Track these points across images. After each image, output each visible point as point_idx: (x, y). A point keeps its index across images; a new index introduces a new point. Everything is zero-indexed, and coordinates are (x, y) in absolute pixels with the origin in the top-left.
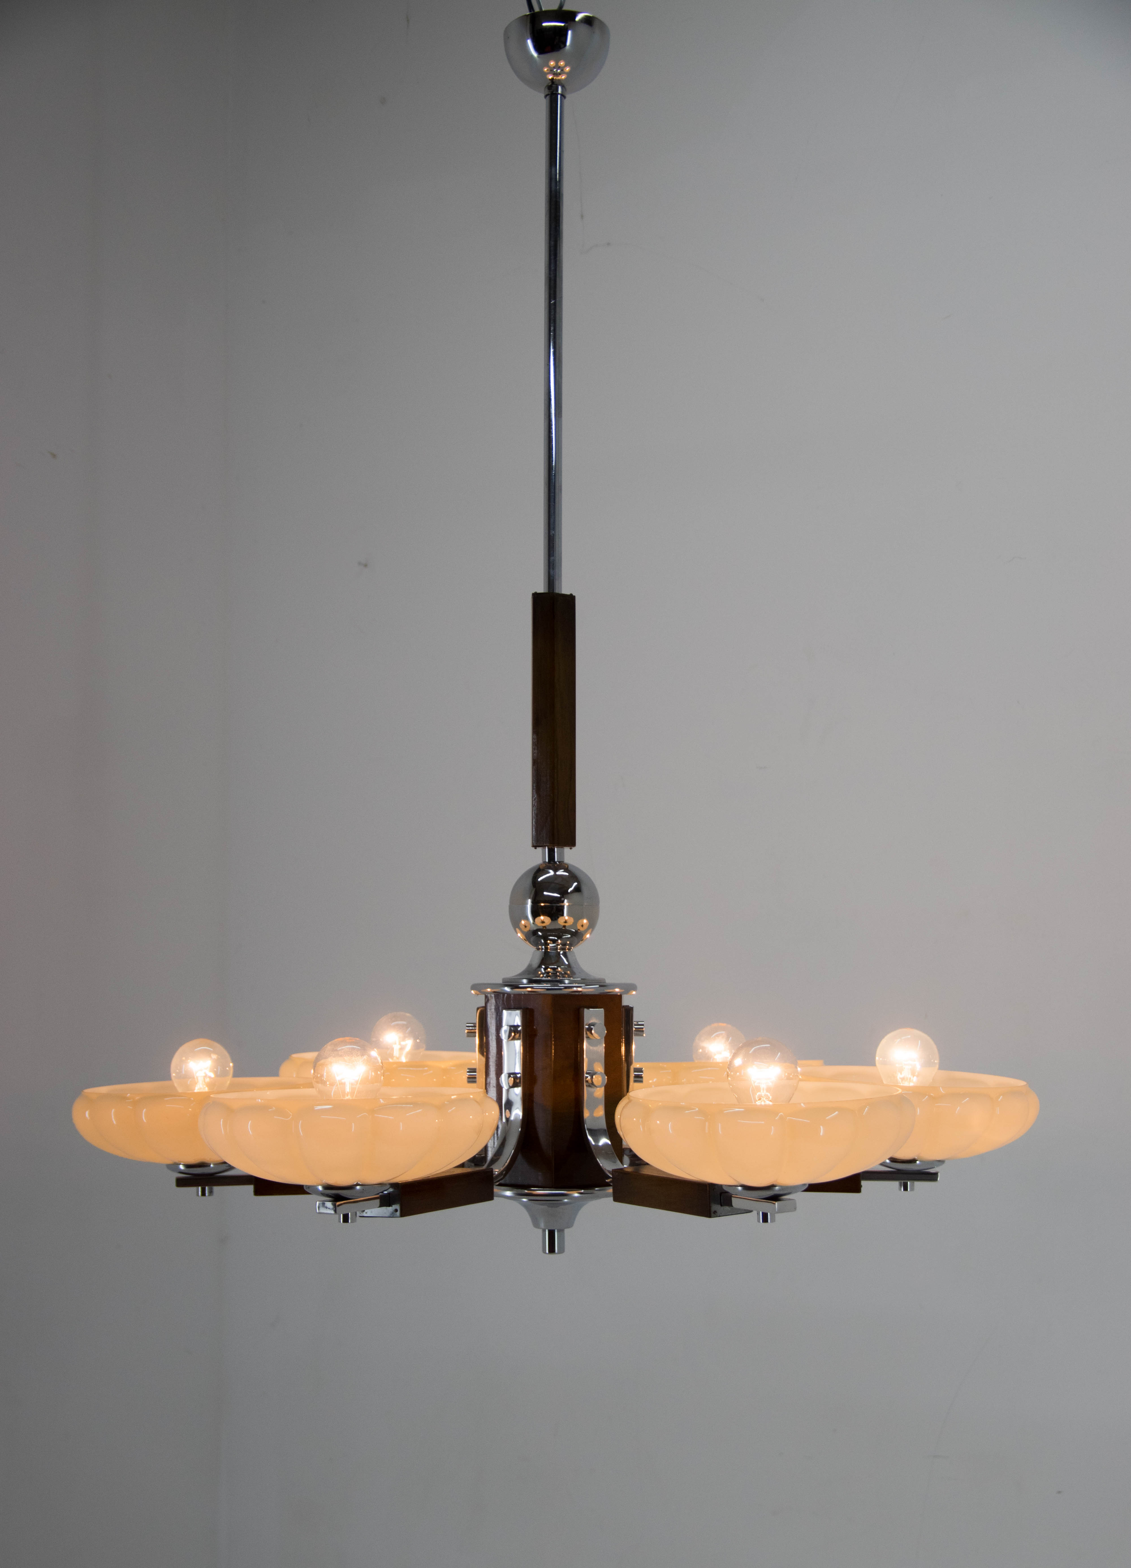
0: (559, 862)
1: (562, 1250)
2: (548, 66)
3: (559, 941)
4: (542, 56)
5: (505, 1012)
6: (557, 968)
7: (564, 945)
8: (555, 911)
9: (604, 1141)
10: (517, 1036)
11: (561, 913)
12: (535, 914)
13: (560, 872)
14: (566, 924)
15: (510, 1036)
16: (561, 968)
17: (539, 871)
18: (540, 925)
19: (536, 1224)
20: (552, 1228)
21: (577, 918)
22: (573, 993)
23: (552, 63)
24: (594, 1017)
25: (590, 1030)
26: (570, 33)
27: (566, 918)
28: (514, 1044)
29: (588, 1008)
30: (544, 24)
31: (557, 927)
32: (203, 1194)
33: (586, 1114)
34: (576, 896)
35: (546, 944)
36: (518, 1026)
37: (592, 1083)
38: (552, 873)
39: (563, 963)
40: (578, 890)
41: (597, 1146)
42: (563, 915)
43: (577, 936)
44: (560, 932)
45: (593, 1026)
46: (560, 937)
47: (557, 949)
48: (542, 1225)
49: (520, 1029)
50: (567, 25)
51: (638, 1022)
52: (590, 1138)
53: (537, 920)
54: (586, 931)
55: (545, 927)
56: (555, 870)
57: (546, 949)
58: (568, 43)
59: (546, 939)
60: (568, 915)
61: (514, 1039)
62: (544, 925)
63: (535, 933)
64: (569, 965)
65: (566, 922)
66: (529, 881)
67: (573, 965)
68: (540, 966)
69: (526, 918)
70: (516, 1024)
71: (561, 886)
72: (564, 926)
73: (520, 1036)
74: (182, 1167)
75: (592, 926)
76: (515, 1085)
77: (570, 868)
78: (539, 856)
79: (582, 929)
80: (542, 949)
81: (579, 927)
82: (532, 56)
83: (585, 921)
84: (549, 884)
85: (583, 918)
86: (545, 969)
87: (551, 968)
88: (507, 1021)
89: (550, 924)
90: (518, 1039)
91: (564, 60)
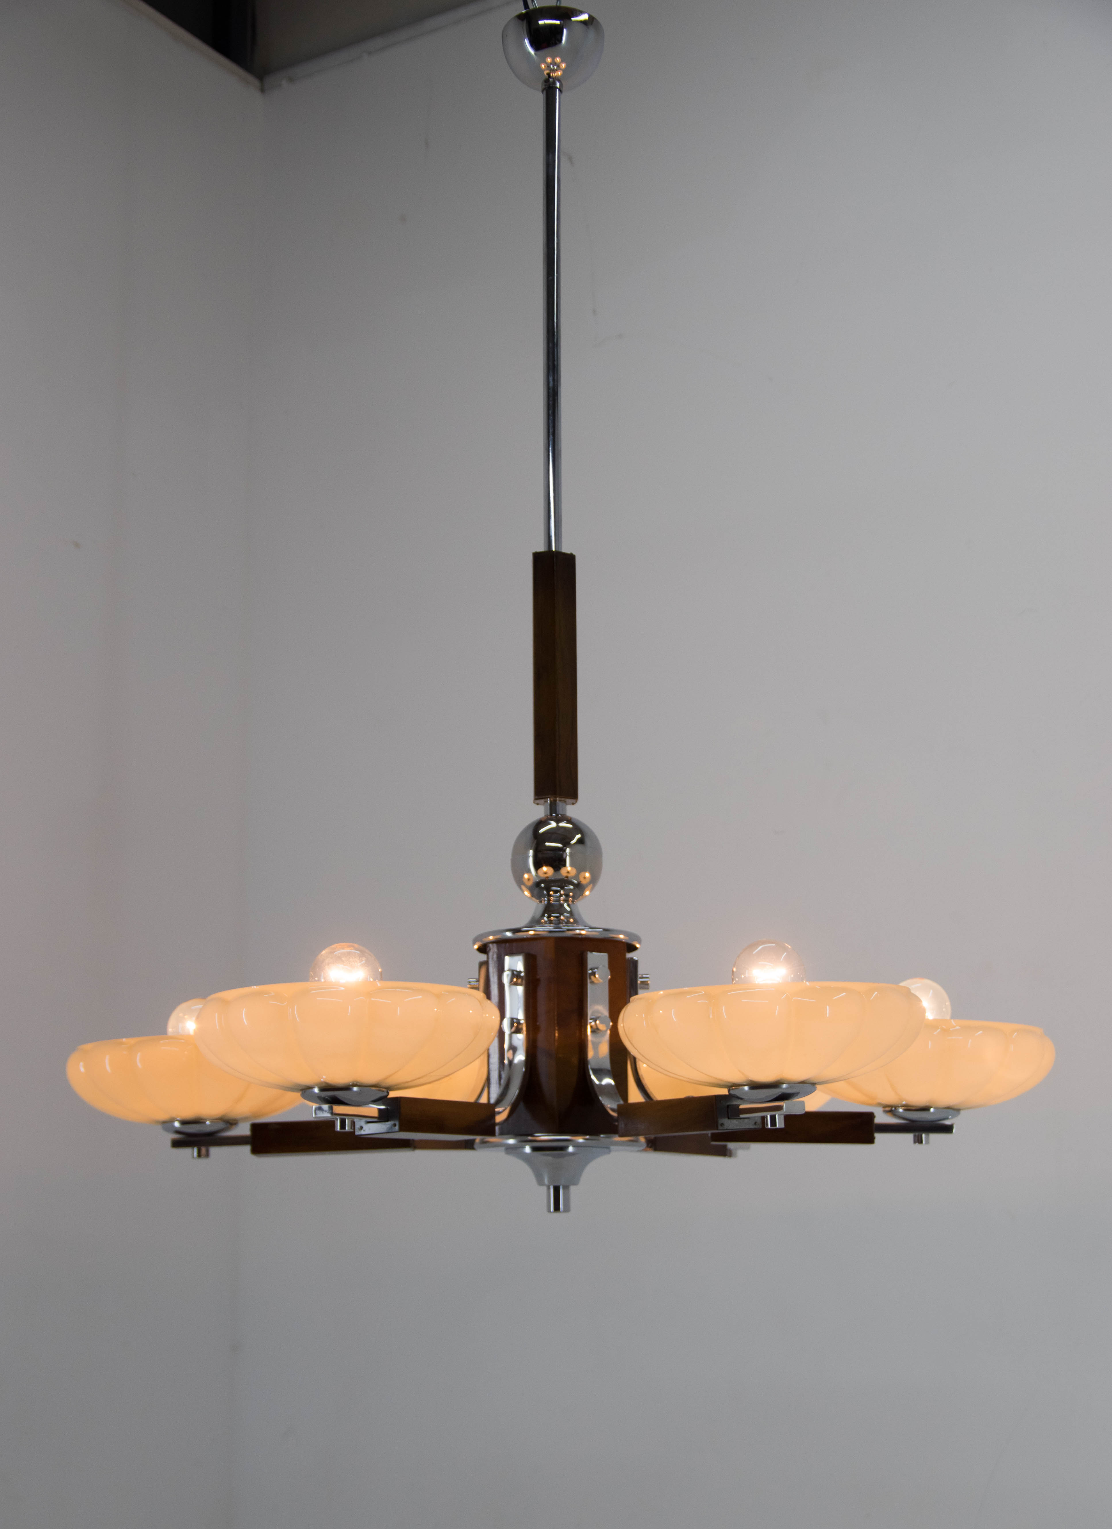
0: (561, 815)
1: (567, 1209)
2: (545, 62)
3: (562, 892)
4: (539, 53)
5: (507, 959)
6: (560, 917)
7: (567, 896)
8: (557, 862)
9: (608, 1081)
10: (520, 981)
11: (563, 863)
12: (538, 865)
13: (563, 824)
14: (569, 875)
15: (511, 980)
16: (564, 916)
17: (541, 823)
18: (542, 876)
19: (540, 1182)
20: (556, 1184)
21: (580, 869)
22: (577, 936)
23: (549, 60)
24: (597, 961)
25: (594, 974)
26: (565, 31)
27: (569, 869)
28: (517, 988)
29: (592, 951)
30: (541, 22)
31: (560, 877)
32: (199, 1155)
33: (591, 1054)
34: (579, 847)
35: (549, 896)
36: (520, 972)
37: (598, 1029)
38: (553, 824)
39: (566, 911)
40: (581, 841)
41: (601, 1085)
42: (565, 865)
43: (579, 887)
44: (563, 883)
45: (597, 968)
46: (562, 888)
47: (559, 900)
48: (546, 1181)
49: (522, 974)
50: (562, 22)
51: (643, 975)
52: (593, 1077)
53: (540, 871)
54: (587, 885)
55: (548, 877)
56: (558, 821)
57: (549, 900)
58: (564, 41)
59: (548, 891)
60: (571, 865)
61: (516, 984)
62: (546, 875)
63: (537, 884)
64: (571, 913)
65: (568, 872)
66: (530, 833)
67: (575, 912)
68: (543, 916)
69: (529, 871)
70: (518, 970)
71: (564, 837)
72: (567, 877)
73: (522, 981)
74: (177, 1124)
75: (594, 880)
76: (518, 1031)
77: (573, 820)
78: (540, 811)
79: (584, 882)
80: (545, 901)
81: (581, 879)
82: (529, 53)
83: (587, 875)
84: (551, 835)
85: (585, 870)
86: (549, 917)
87: (554, 917)
88: (510, 965)
89: (553, 875)
90: (520, 985)
91: (561, 57)
